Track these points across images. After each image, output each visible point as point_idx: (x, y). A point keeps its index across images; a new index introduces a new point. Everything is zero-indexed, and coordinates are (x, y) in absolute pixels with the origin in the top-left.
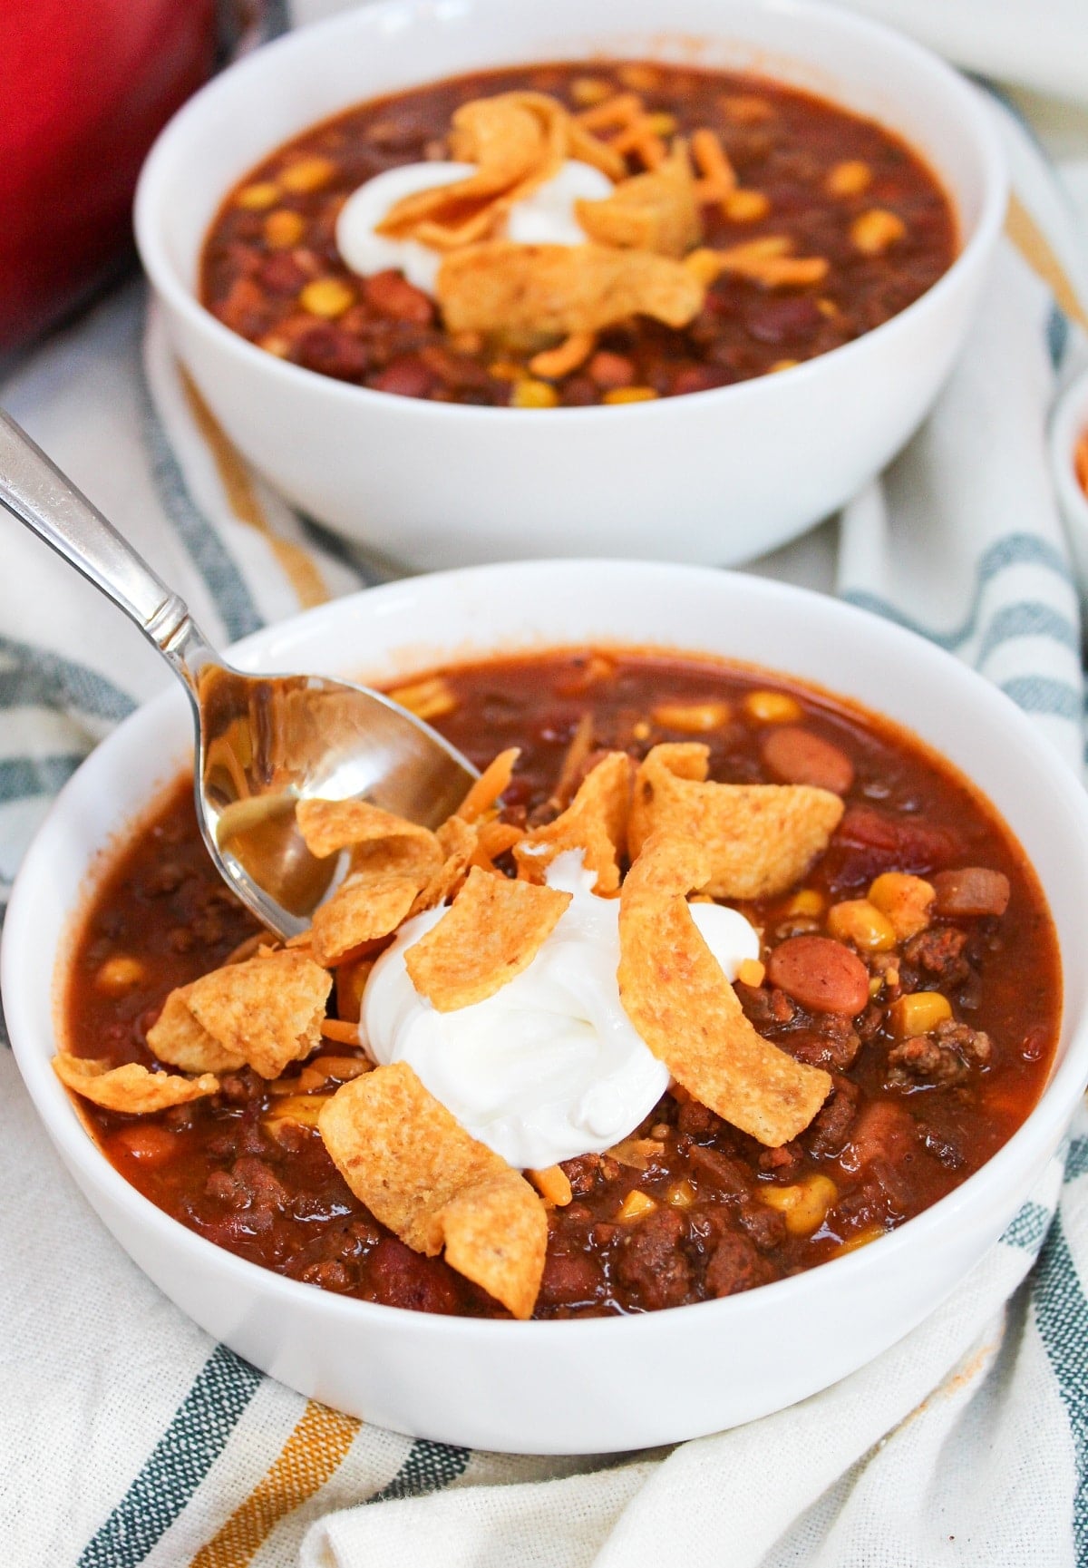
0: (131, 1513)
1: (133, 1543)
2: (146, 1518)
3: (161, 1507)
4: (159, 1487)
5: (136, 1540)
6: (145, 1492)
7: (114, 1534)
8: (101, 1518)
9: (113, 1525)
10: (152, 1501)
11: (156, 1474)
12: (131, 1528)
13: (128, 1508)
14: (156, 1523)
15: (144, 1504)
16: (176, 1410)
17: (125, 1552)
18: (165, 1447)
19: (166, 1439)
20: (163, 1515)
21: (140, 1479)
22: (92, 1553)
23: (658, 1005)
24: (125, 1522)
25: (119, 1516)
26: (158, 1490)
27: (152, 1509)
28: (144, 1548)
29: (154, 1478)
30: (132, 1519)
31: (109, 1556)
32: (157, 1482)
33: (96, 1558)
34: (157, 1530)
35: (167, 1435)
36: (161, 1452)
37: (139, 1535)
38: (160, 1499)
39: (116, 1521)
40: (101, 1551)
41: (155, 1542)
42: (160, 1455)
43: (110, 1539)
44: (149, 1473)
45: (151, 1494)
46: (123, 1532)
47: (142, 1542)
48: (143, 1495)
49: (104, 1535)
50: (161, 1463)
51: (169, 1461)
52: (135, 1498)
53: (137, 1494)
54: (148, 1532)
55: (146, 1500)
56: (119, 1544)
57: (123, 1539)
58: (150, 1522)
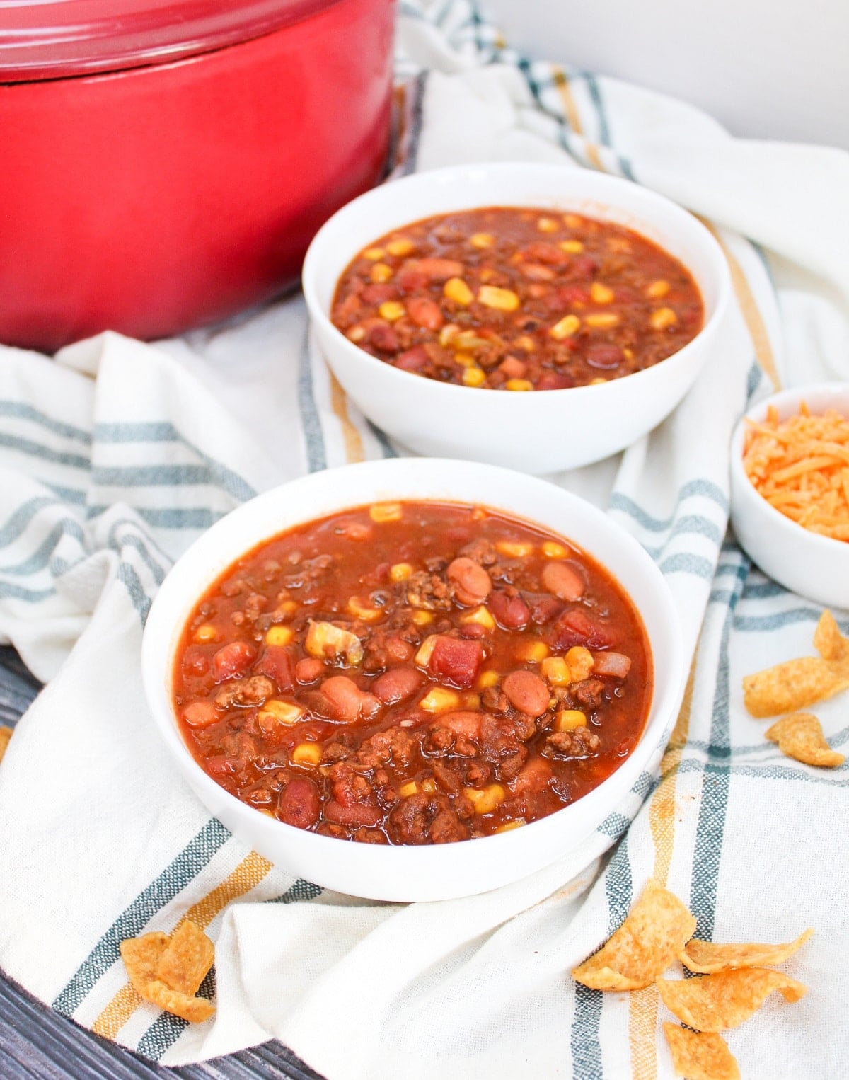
0: (161, 884)
1: (160, 897)
2: (168, 888)
3: (175, 884)
4: (176, 874)
5: (162, 896)
6: (169, 876)
7: (152, 892)
8: (147, 884)
9: (152, 888)
10: (171, 880)
11: (175, 868)
12: (161, 891)
13: (160, 882)
14: (172, 891)
15: (168, 881)
16: (190, 841)
17: (157, 901)
18: (181, 857)
19: (183, 853)
20: (176, 888)
21: (167, 869)
22: (141, 898)
24: (158, 888)
25: (155, 885)
26: (175, 876)
27: (171, 884)
28: (166, 901)
29: (174, 870)
30: (161, 887)
31: (149, 901)
32: (175, 872)
33: (143, 901)
34: (172, 894)
35: (183, 852)
36: (180, 859)
37: (163, 894)
38: (175, 880)
39: (154, 886)
40: (146, 898)
41: (171, 899)
42: (179, 860)
43: (150, 894)
44: (173, 868)
45: (172, 877)
46: (156, 892)
47: (165, 897)
48: (168, 877)
49: (148, 891)
50: (179, 864)
51: (182, 864)
52: (164, 877)
53: (165, 876)
54: (168, 894)
55: (169, 880)
56: (154, 896)
57: (156, 895)
58: (169, 890)
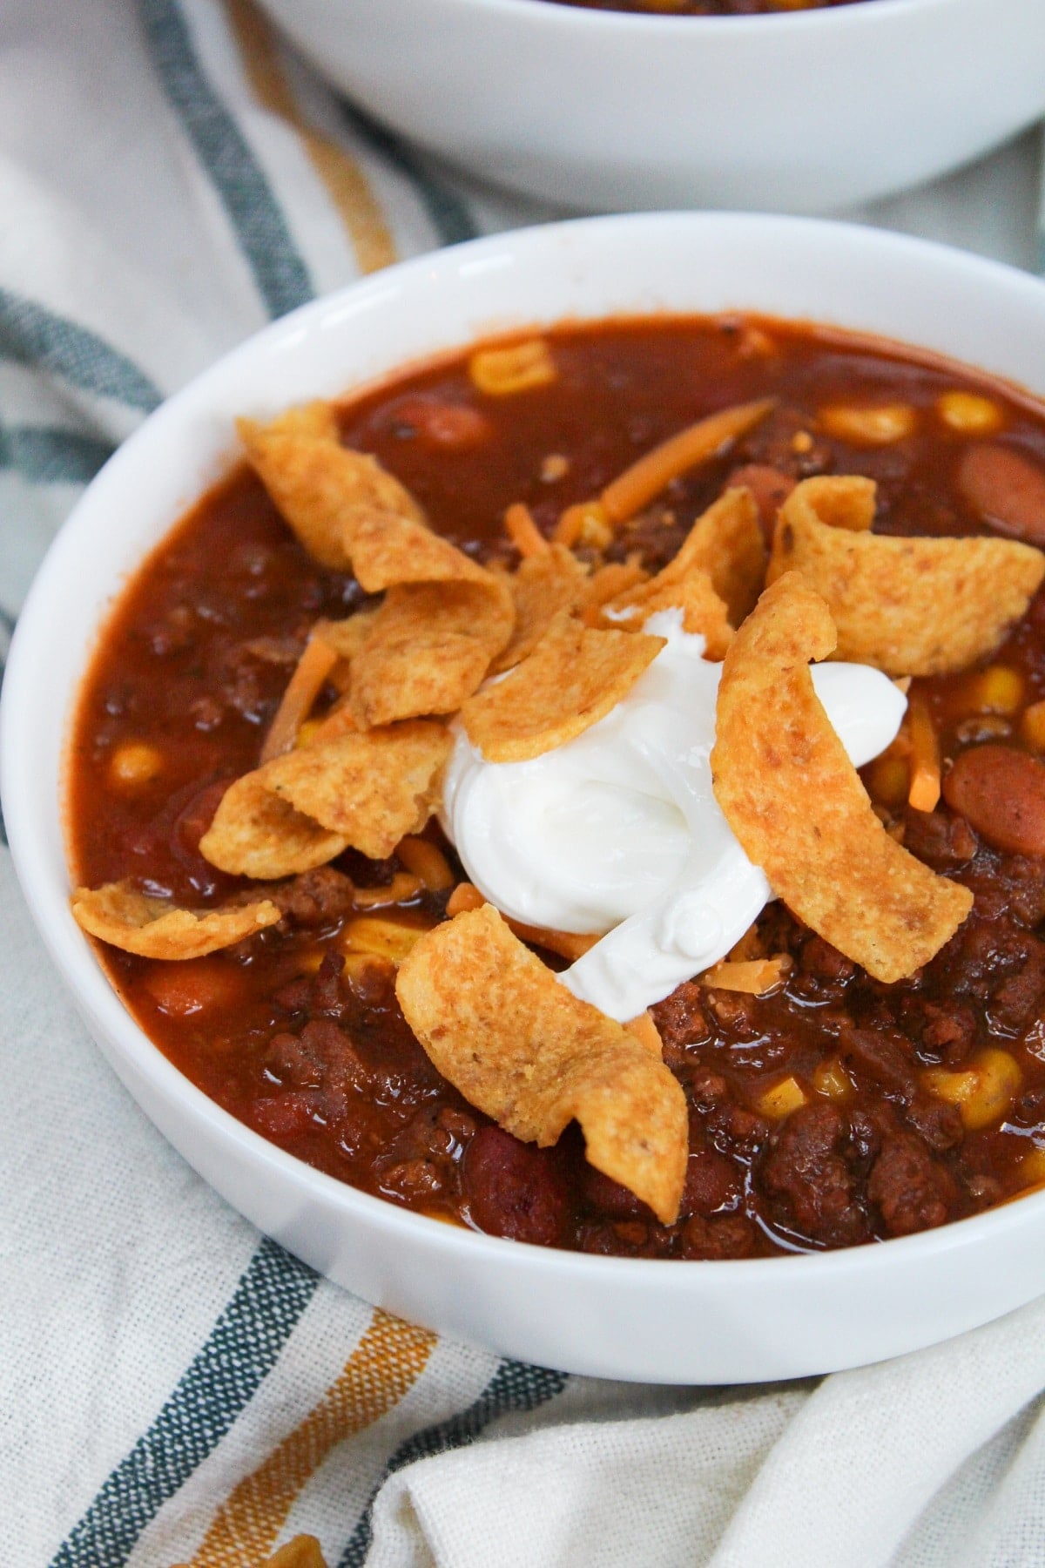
0: (161, 1442)
1: (162, 1477)
2: (179, 1448)
3: (197, 1435)
4: (195, 1410)
5: (166, 1473)
6: (178, 1417)
7: (139, 1466)
8: (123, 1448)
9: (138, 1456)
10: (185, 1428)
11: (191, 1395)
12: (161, 1460)
13: (157, 1437)
14: (190, 1454)
15: (177, 1431)
16: (216, 1318)
17: (152, 1487)
18: (202, 1363)
19: (204, 1354)
20: (199, 1445)
21: (172, 1402)
22: (111, 1489)
23: (760, 795)
24: (153, 1453)
25: (146, 1446)
26: (194, 1415)
27: (186, 1438)
28: (174, 1482)
29: (189, 1401)
30: (162, 1449)
31: (132, 1492)
32: (192, 1406)
33: (117, 1494)
34: (191, 1462)
35: (205, 1349)
36: (198, 1368)
37: (169, 1467)
38: (196, 1426)
39: (143, 1452)
40: (123, 1486)
41: (189, 1474)
42: (196, 1373)
43: (134, 1473)
44: (184, 1395)
45: (185, 1419)
46: (150, 1464)
47: (172, 1475)
48: (175, 1421)
49: (127, 1468)
50: (197, 1383)
51: (206, 1380)
52: (165, 1424)
53: (168, 1419)
54: (180, 1464)
55: (179, 1427)
56: (145, 1477)
57: (149, 1472)
58: (183, 1453)
